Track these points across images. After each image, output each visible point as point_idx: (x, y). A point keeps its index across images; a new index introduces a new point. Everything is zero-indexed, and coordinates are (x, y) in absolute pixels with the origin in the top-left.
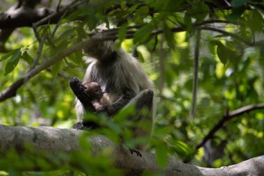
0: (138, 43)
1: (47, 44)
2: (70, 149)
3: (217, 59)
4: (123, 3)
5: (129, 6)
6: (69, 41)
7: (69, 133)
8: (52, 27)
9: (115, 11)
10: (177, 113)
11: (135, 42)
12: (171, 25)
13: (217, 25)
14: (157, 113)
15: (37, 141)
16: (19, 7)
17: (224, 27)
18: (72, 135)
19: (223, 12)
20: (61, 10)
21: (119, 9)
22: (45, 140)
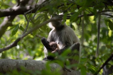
0: (72, 21)
1: (31, 22)
2: (42, 70)
3: (109, 28)
4: (65, 3)
5: (68, 4)
6: (40, 20)
7: (41, 63)
8: (33, 14)
9: (61, 7)
10: (91, 53)
11: (71, 21)
12: (87, 13)
13: (108, 13)
14: (81, 54)
15: (27, 66)
16: (18, 6)
17: (112, 13)
18: (43, 63)
19: (111, 7)
20: (37, 7)
21: (63, 6)
22: (30, 66)
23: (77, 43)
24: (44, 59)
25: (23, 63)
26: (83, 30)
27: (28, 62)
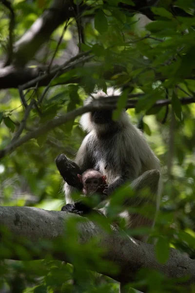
0: (143, 112)
1: (34, 111)
2: (57, 234)
4: (130, 66)
5: (134, 68)
6: (59, 106)
7: (56, 217)
8: (43, 89)
9: (119, 74)
10: (188, 196)
14: (163, 196)
15: (19, 224)
18: (60, 218)
20: (52, 72)
21: (124, 73)
22: (28, 223)
23: (152, 171)
24: (65, 208)
25: (9, 214)
26: (172, 134)
27: (23, 213)
